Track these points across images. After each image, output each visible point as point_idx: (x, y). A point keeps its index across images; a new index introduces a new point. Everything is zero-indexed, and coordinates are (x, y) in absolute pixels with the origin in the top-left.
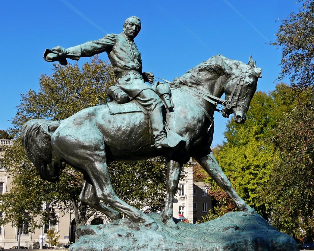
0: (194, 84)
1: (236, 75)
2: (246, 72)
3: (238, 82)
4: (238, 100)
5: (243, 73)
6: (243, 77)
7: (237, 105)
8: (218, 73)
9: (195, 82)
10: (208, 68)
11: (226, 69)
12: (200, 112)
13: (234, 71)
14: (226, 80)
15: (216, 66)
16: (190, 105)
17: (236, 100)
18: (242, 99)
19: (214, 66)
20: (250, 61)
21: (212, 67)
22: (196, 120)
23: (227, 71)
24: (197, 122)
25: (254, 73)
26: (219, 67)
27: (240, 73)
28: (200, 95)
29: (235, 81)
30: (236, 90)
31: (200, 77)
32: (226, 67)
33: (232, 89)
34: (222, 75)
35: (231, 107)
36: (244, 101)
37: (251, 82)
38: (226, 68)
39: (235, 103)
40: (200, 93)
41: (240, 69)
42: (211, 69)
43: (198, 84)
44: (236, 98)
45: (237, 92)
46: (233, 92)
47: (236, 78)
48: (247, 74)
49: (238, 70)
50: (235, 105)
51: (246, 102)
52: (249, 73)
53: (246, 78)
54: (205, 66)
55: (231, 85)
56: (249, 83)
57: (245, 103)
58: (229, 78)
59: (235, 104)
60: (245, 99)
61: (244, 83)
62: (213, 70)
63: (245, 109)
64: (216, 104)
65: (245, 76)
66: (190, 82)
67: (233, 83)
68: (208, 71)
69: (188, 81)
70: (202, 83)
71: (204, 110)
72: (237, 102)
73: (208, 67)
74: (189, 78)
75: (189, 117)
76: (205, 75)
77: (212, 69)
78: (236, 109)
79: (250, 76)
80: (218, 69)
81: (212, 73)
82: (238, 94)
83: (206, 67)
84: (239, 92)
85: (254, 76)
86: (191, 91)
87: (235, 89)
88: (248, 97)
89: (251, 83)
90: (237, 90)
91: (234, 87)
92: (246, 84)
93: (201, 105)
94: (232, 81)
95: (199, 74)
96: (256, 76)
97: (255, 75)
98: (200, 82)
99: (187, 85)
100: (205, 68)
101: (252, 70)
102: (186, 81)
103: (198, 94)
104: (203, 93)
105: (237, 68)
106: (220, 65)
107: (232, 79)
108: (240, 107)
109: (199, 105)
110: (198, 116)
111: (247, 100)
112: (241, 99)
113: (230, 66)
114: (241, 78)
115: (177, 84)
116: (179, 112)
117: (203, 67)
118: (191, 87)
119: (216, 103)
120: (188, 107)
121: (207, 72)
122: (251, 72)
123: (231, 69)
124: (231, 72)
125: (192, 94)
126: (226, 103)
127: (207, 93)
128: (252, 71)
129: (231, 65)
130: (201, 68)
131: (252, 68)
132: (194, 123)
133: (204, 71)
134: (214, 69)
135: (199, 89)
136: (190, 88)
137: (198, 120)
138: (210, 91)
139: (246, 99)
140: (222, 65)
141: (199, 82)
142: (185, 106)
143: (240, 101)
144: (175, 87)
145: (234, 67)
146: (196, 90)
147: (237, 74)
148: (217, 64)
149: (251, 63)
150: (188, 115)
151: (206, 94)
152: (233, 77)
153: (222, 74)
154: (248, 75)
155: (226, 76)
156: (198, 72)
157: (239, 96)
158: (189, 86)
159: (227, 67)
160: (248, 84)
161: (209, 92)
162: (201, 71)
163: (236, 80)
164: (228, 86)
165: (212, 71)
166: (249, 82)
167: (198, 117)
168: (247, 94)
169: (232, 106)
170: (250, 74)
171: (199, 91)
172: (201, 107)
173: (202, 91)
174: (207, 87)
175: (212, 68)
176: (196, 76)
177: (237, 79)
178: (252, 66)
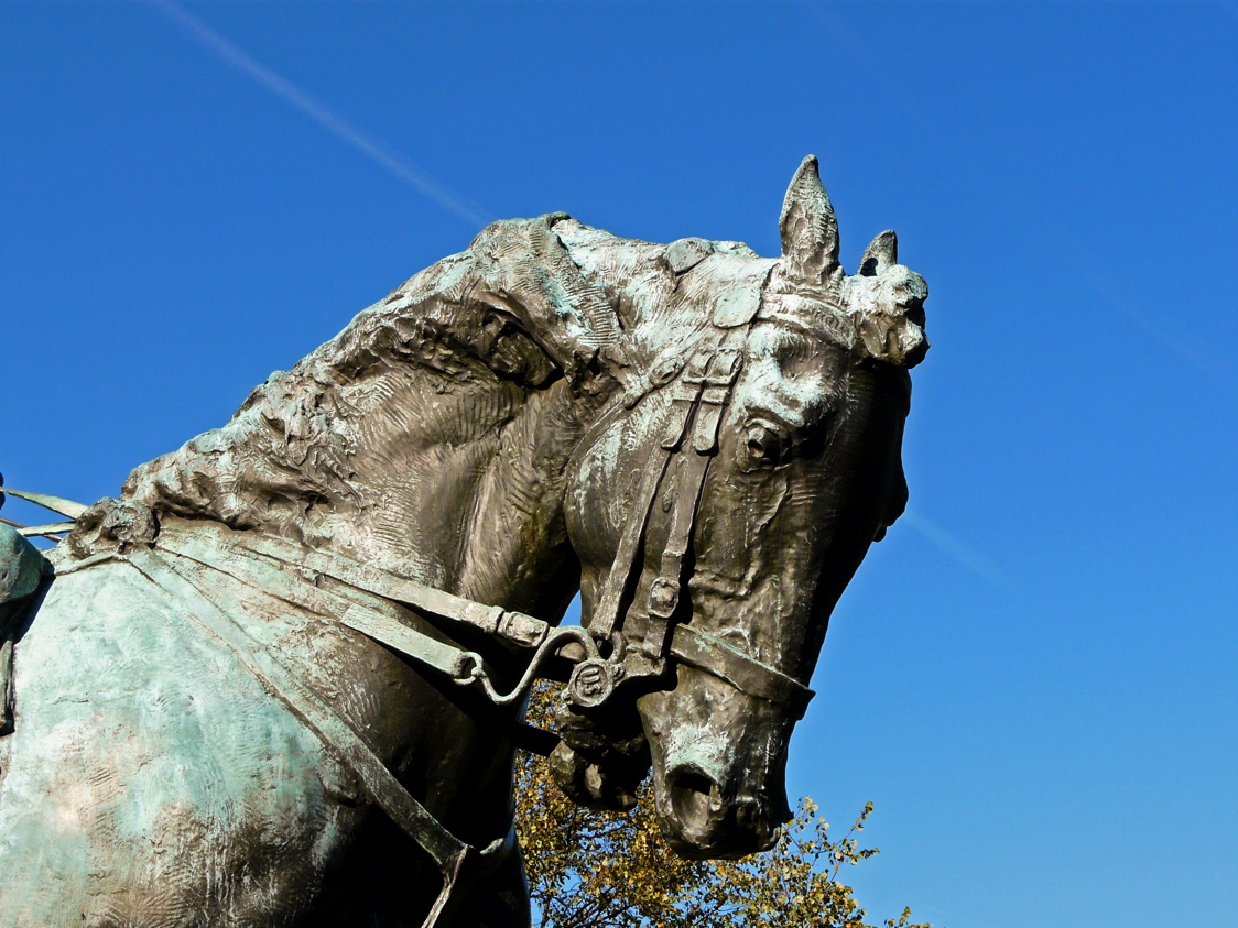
0: (274, 495)
1: (658, 361)
2: (756, 321)
3: (676, 429)
4: (685, 607)
5: (728, 329)
6: (719, 373)
7: (673, 661)
8: (502, 374)
9: (282, 479)
10: (405, 336)
11: (566, 317)
12: (279, 762)
13: (647, 330)
14: (576, 425)
15: (474, 295)
16: (185, 693)
17: (656, 605)
18: (726, 597)
19: (447, 302)
20: (795, 205)
21: (436, 314)
22: (218, 847)
23: (577, 335)
24: (235, 870)
25: (833, 320)
26: (502, 306)
27: (698, 336)
28: (318, 597)
29: (646, 419)
30: (659, 509)
31: (340, 427)
32: (567, 302)
33: (619, 502)
34: (545, 385)
35: (609, 689)
36: (743, 609)
37: (793, 403)
38: (565, 309)
39: (648, 646)
40: (320, 579)
41: (698, 303)
42: (438, 335)
43: (315, 499)
44: (660, 589)
45: (668, 529)
46: (632, 534)
47: (656, 388)
48: (767, 336)
49: (685, 314)
50: (655, 661)
51: (764, 624)
52: (780, 324)
53: (753, 370)
54: (384, 322)
55: (611, 465)
56: (773, 417)
57: (754, 634)
58: (598, 399)
59: (646, 655)
60: (756, 585)
61: (731, 421)
62: (454, 344)
63: (756, 700)
64: (465, 673)
65: (743, 359)
66: (243, 486)
67: (635, 441)
68: (410, 359)
69: (221, 480)
70: (354, 485)
71: (349, 740)
72: (671, 626)
73: (407, 323)
74: (233, 449)
75: (144, 816)
76: (389, 408)
77: (438, 339)
78: (672, 707)
79: (787, 358)
80: (492, 328)
81: (451, 378)
82: (675, 549)
83: (390, 323)
84: (680, 522)
85: (841, 348)
86: (242, 564)
87: (644, 500)
88: (791, 570)
89: (794, 416)
90: (668, 509)
91: (639, 478)
92: (752, 434)
93: (316, 693)
94: (625, 429)
95: (337, 399)
96: (860, 345)
97: (849, 341)
98: (329, 471)
99: (214, 518)
100: (387, 333)
101: (816, 296)
102: (204, 483)
103: (301, 591)
104: (349, 576)
105: (676, 295)
106: (509, 286)
107: (630, 408)
108: (709, 681)
109: (294, 698)
110: (250, 799)
111: (777, 597)
112: (711, 592)
113: (609, 292)
114: (704, 385)
115: (129, 517)
116: (48, 772)
117: (367, 334)
118: (245, 527)
119: (467, 664)
120: (155, 717)
121: (401, 377)
122: (803, 312)
123: (623, 311)
124: (615, 346)
125: (245, 593)
126: (570, 652)
127: (393, 573)
128: (810, 303)
129: (624, 283)
130: (350, 347)
131: (816, 277)
132: (186, 879)
133: (378, 371)
134: (460, 333)
135: (320, 542)
136: (237, 537)
137: (236, 841)
138: (423, 550)
139: (764, 591)
140: (524, 283)
141: (320, 479)
142: (126, 709)
143: (706, 618)
144: (105, 545)
145: (645, 291)
146: (293, 553)
147: (667, 353)
148: (475, 283)
149: (805, 232)
150: (131, 796)
151: (378, 587)
152: (634, 384)
153: (538, 378)
154: (771, 345)
155: (576, 390)
156: (328, 386)
157: (688, 565)
158: (234, 525)
159: (576, 300)
160: (768, 424)
161: (414, 564)
162: (360, 375)
163: (661, 413)
164: (591, 478)
165: (446, 360)
166: (781, 410)
167: (239, 810)
168: (773, 539)
169: (618, 675)
170: (793, 327)
171: (318, 561)
172: (313, 716)
173: (349, 553)
174: (393, 512)
175: (443, 328)
176: (294, 425)
177: (668, 398)
178: (816, 259)
